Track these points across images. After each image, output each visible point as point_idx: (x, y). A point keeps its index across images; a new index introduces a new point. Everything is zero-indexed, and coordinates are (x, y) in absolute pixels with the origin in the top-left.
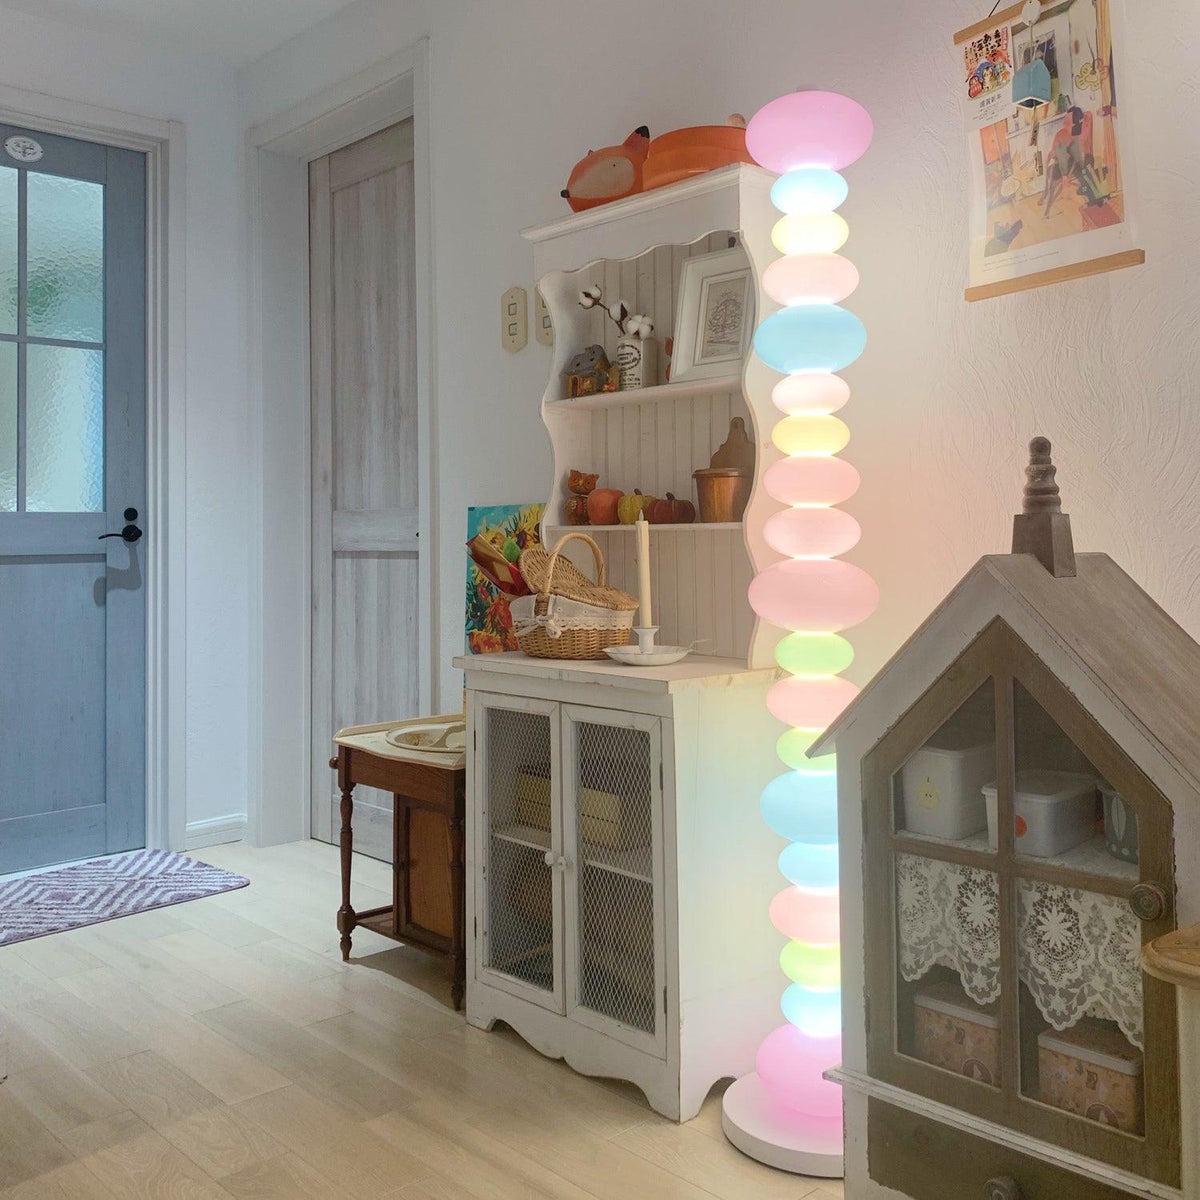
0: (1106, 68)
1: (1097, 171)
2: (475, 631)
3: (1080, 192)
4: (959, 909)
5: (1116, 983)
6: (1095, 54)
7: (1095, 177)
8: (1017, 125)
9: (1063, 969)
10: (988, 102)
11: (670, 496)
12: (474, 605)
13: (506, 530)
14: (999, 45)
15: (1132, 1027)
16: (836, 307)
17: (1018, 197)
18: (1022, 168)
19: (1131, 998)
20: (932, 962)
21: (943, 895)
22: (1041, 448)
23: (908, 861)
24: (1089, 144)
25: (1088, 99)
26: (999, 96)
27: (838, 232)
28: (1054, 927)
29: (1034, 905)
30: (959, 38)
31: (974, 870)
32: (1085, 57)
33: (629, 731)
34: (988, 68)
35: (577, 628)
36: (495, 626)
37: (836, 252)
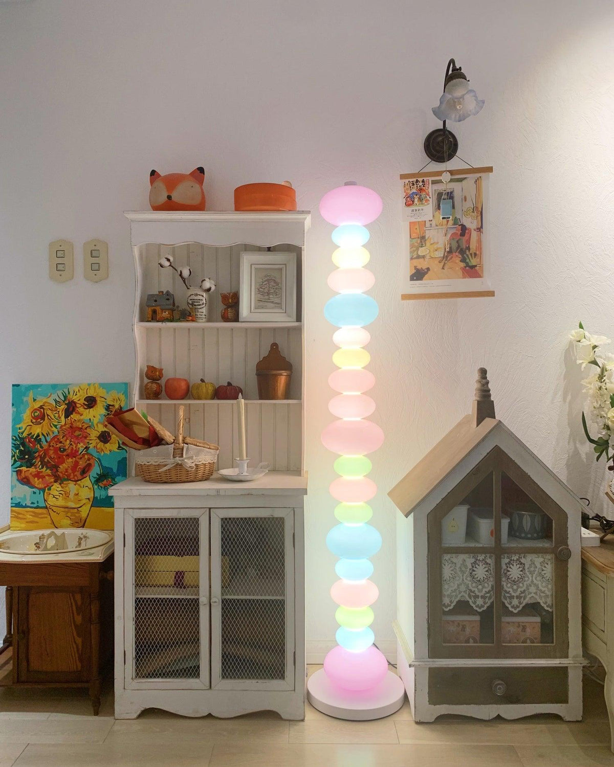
0: (479, 212)
1: (471, 254)
2: (24, 469)
3: (461, 261)
4: (471, 573)
5: (540, 587)
6: (475, 204)
7: (470, 256)
8: (431, 224)
9: (518, 587)
10: (416, 210)
11: (229, 384)
12: (21, 451)
13: (56, 401)
14: (424, 186)
15: (546, 603)
16: (363, 294)
17: (428, 257)
18: (431, 244)
19: (547, 592)
20: (457, 600)
21: (463, 569)
22: (483, 372)
23: (447, 557)
24: (468, 241)
25: (470, 223)
26: (422, 210)
27: (365, 257)
28: (515, 572)
29: (506, 564)
30: (403, 177)
31: (479, 555)
32: (469, 204)
33: (269, 518)
34: (416, 195)
35: (200, 463)
36: (44, 464)
37: (363, 267)
